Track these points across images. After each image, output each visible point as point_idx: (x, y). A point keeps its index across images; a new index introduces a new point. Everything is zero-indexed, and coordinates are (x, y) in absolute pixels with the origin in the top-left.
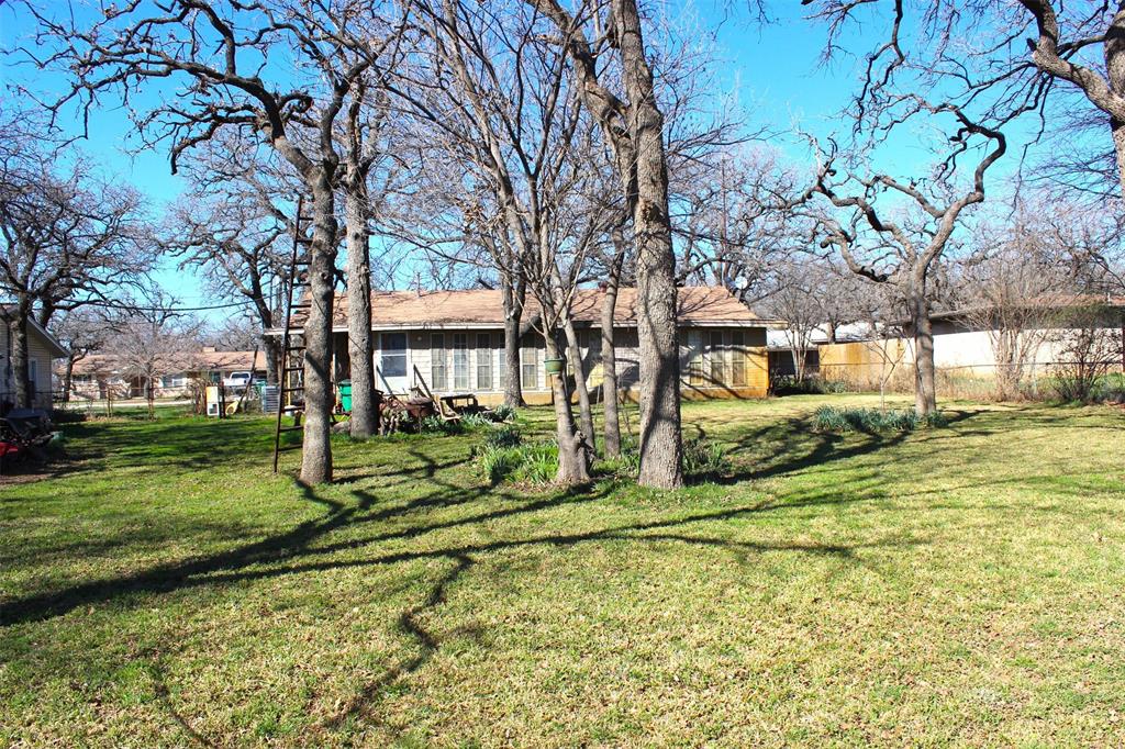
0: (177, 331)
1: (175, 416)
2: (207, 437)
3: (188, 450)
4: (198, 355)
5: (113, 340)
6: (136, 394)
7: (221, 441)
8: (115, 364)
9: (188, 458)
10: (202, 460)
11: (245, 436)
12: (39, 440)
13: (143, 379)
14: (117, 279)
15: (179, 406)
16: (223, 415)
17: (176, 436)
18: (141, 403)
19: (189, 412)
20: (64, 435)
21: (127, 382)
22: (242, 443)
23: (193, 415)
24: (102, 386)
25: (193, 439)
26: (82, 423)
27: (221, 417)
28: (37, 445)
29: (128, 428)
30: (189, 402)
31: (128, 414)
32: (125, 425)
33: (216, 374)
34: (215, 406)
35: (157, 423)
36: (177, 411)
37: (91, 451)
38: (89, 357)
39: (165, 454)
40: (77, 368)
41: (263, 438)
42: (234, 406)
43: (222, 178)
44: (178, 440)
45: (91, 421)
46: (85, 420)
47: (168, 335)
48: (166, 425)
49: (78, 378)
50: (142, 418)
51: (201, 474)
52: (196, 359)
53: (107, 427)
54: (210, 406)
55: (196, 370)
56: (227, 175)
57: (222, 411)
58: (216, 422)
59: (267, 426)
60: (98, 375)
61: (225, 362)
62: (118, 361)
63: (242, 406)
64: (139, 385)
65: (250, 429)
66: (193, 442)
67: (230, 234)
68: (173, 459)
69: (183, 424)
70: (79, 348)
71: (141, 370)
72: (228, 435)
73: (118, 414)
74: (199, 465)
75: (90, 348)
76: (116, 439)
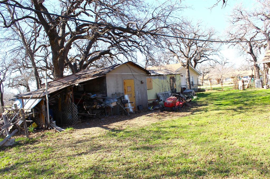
0: (228, 67)
1: (229, 90)
2: (240, 97)
3: (235, 103)
4: (234, 73)
5: (212, 70)
6: (219, 83)
7: (245, 99)
8: (213, 76)
9: (235, 107)
10: (241, 108)
11: (253, 97)
12: (188, 100)
13: (220, 79)
14: (212, 54)
15: (230, 86)
16: (244, 89)
17: (230, 97)
18: (219, 86)
19: (233, 88)
20: (198, 97)
21: (216, 80)
22: (253, 100)
23: (234, 89)
24: (211, 82)
25: (236, 98)
26: (204, 92)
27: (243, 90)
28: (188, 102)
29: (216, 94)
30: (233, 85)
31: (216, 89)
32: (216, 93)
33: (239, 77)
34: (241, 86)
35: (224, 92)
36: (229, 88)
37: (204, 103)
38: (207, 75)
39: (227, 105)
40: (205, 78)
41: (260, 98)
42: (247, 86)
43: (239, 20)
44: (231, 98)
45: (207, 92)
46: (205, 91)
47: (226, 68)
48: (227, 93)
49: (205, 80)
50: (220, 90)
51: (242, 115)
52: (233, 74)
53: (211, 93)
54: (239, 87)
55: (233, 76)
56: (240, 19)
57: (244, 88)
58: (242, 92)
59: (260, 93)
60: (209, 79)
61: (241, 74)
62: (214, 75)
63: (249, 86)
64: (219, 81)
65: (254, 94)
66: (236, 99)
67: (243, 35)
68: (230, 107)
69: (232, 92)
70: (205, 73)
71: (219, 78)
72: (247, 97)
73: (214, 89)
74: (240, 111)
75: (207, 72)
76: (212, 98)
